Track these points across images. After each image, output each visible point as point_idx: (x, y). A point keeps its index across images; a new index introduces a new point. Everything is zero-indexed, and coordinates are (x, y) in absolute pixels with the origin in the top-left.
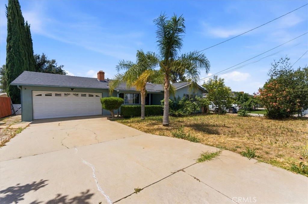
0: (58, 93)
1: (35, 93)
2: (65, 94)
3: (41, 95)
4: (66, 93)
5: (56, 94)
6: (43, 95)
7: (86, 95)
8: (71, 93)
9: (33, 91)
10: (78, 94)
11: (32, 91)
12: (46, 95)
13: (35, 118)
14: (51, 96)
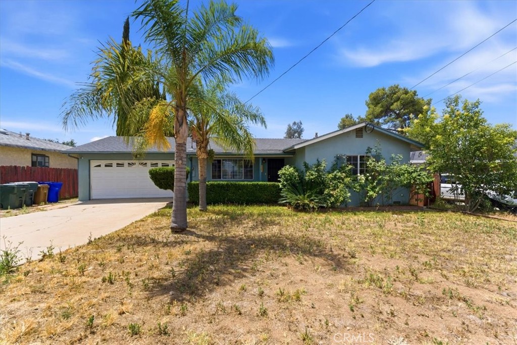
0: (120, 162)
1: (94, 163)
2: (129, 164)
3: (99, 166)
4: (131, 162)
5: (117, 164)
6: (103, 166)
7: (157, 164)
8: (137, 162)
9: (91, 161)
10: (146, 164)
11: (89, 161)
12: (106, 166)
13: (94, 198)
14: (112, 166)
